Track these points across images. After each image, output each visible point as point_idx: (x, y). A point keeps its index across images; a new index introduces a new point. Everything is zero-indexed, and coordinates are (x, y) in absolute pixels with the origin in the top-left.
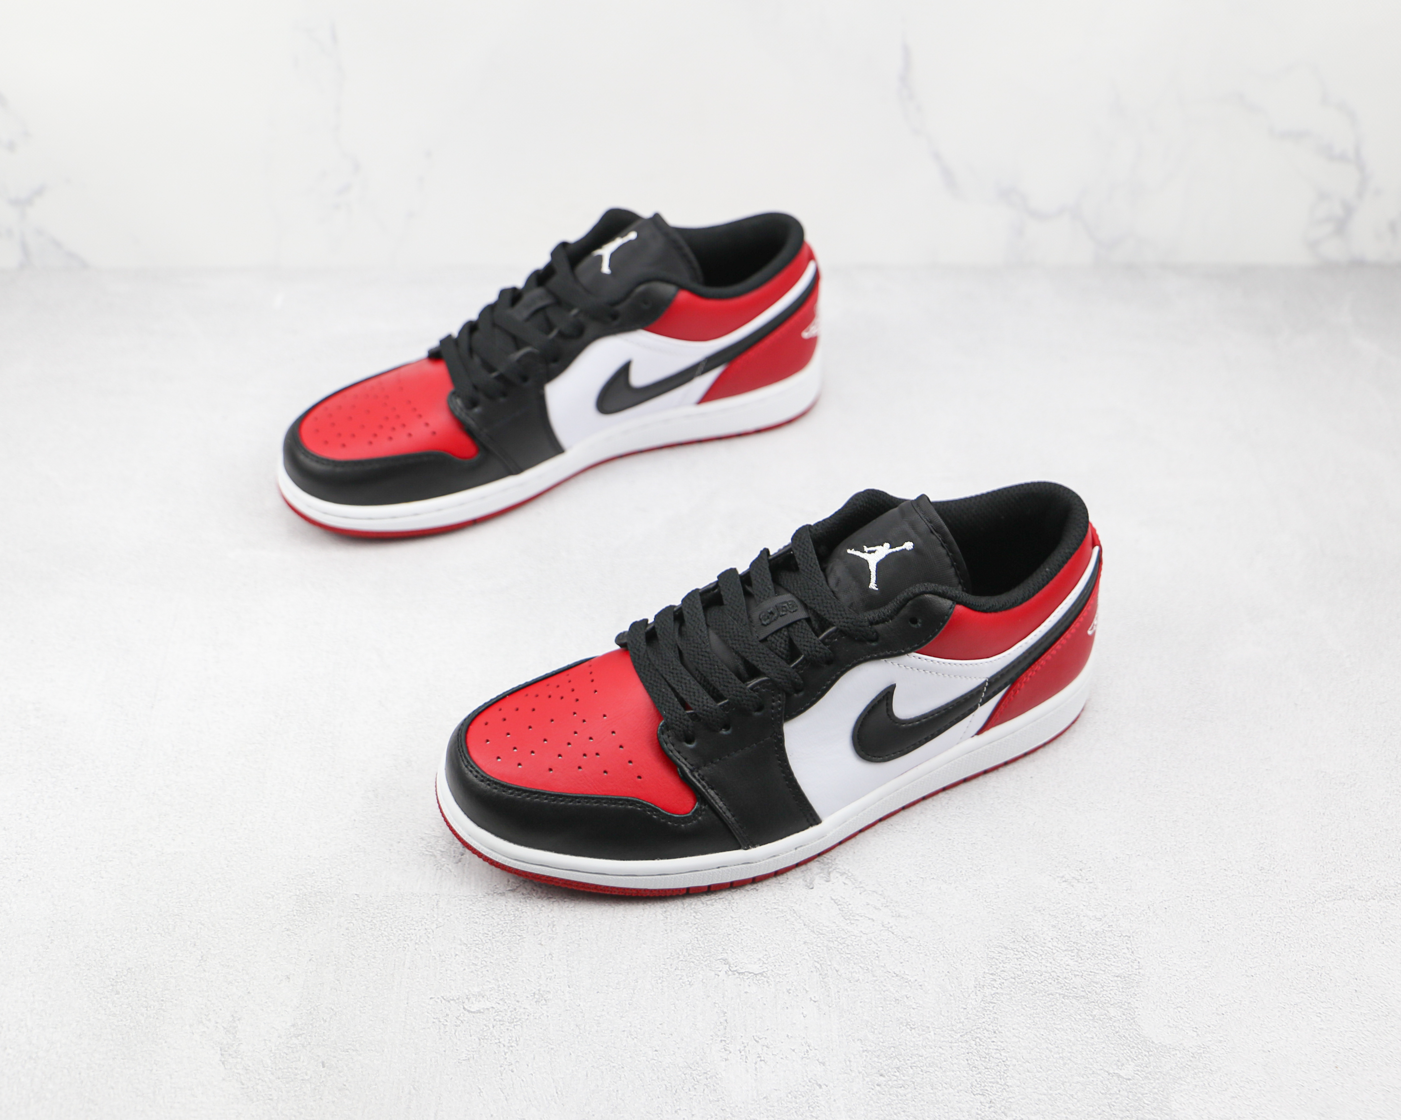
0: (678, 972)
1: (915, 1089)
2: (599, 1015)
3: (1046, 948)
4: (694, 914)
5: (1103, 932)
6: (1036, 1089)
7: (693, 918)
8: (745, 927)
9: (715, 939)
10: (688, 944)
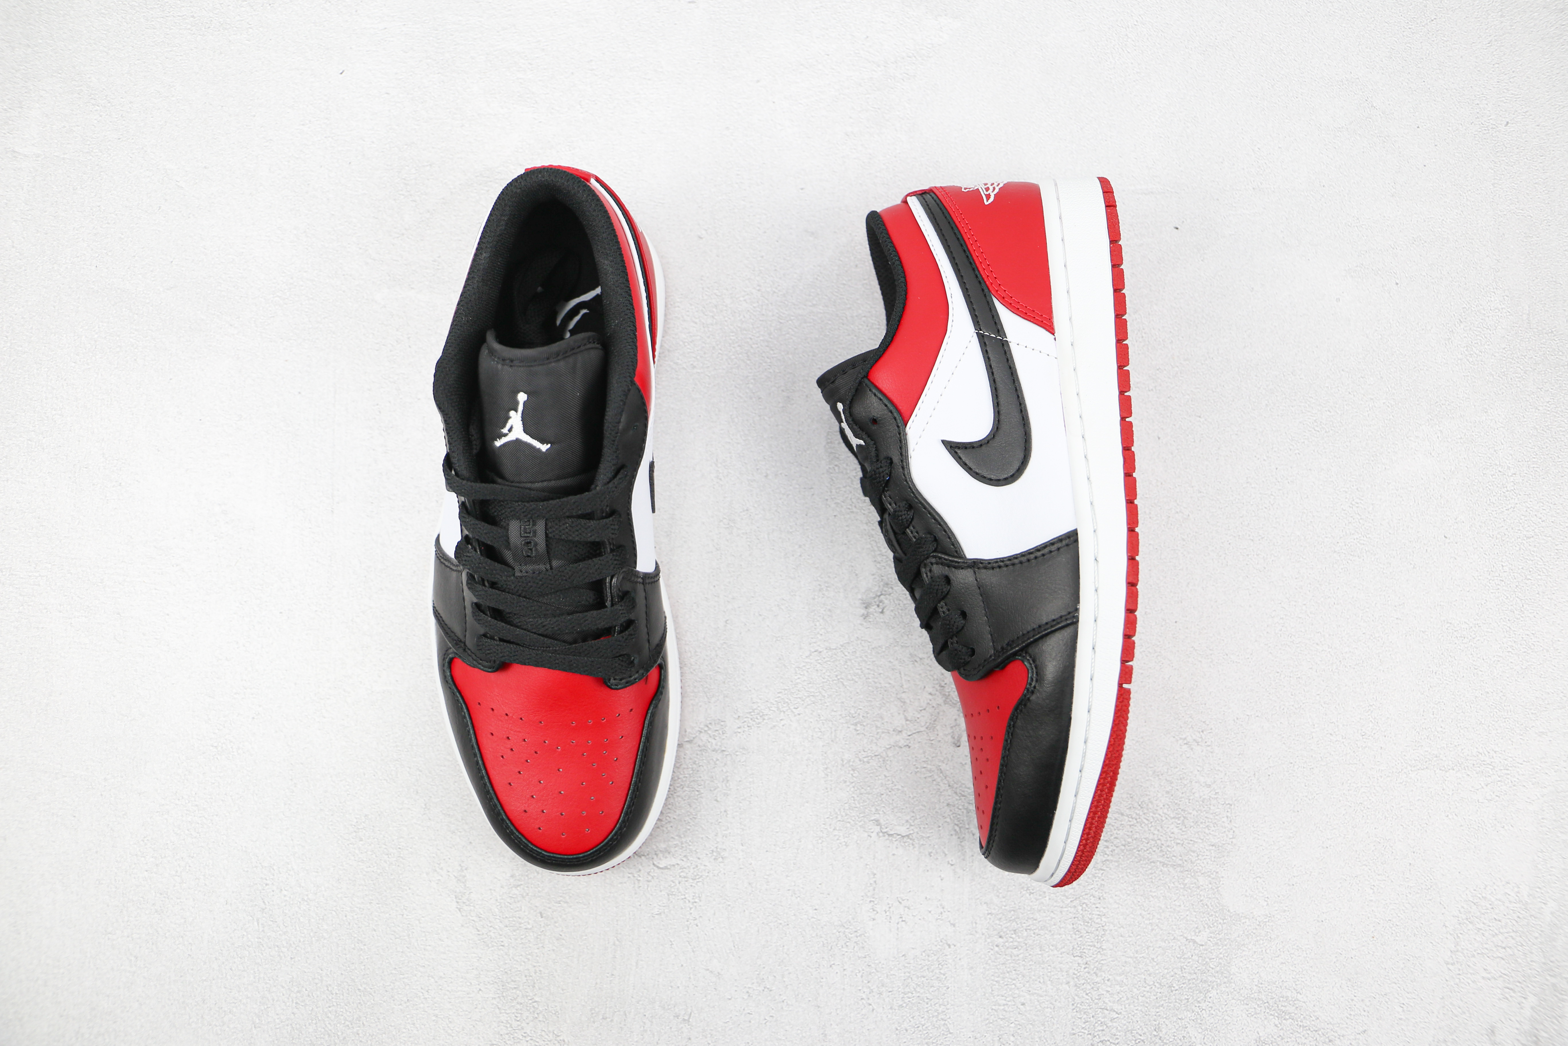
0: (836, 833)
1: (1027, 950)
2: (768, 874)
5: (1209, 799)
8: (896, 787)
9: (869, 799)
10: (846, 803)
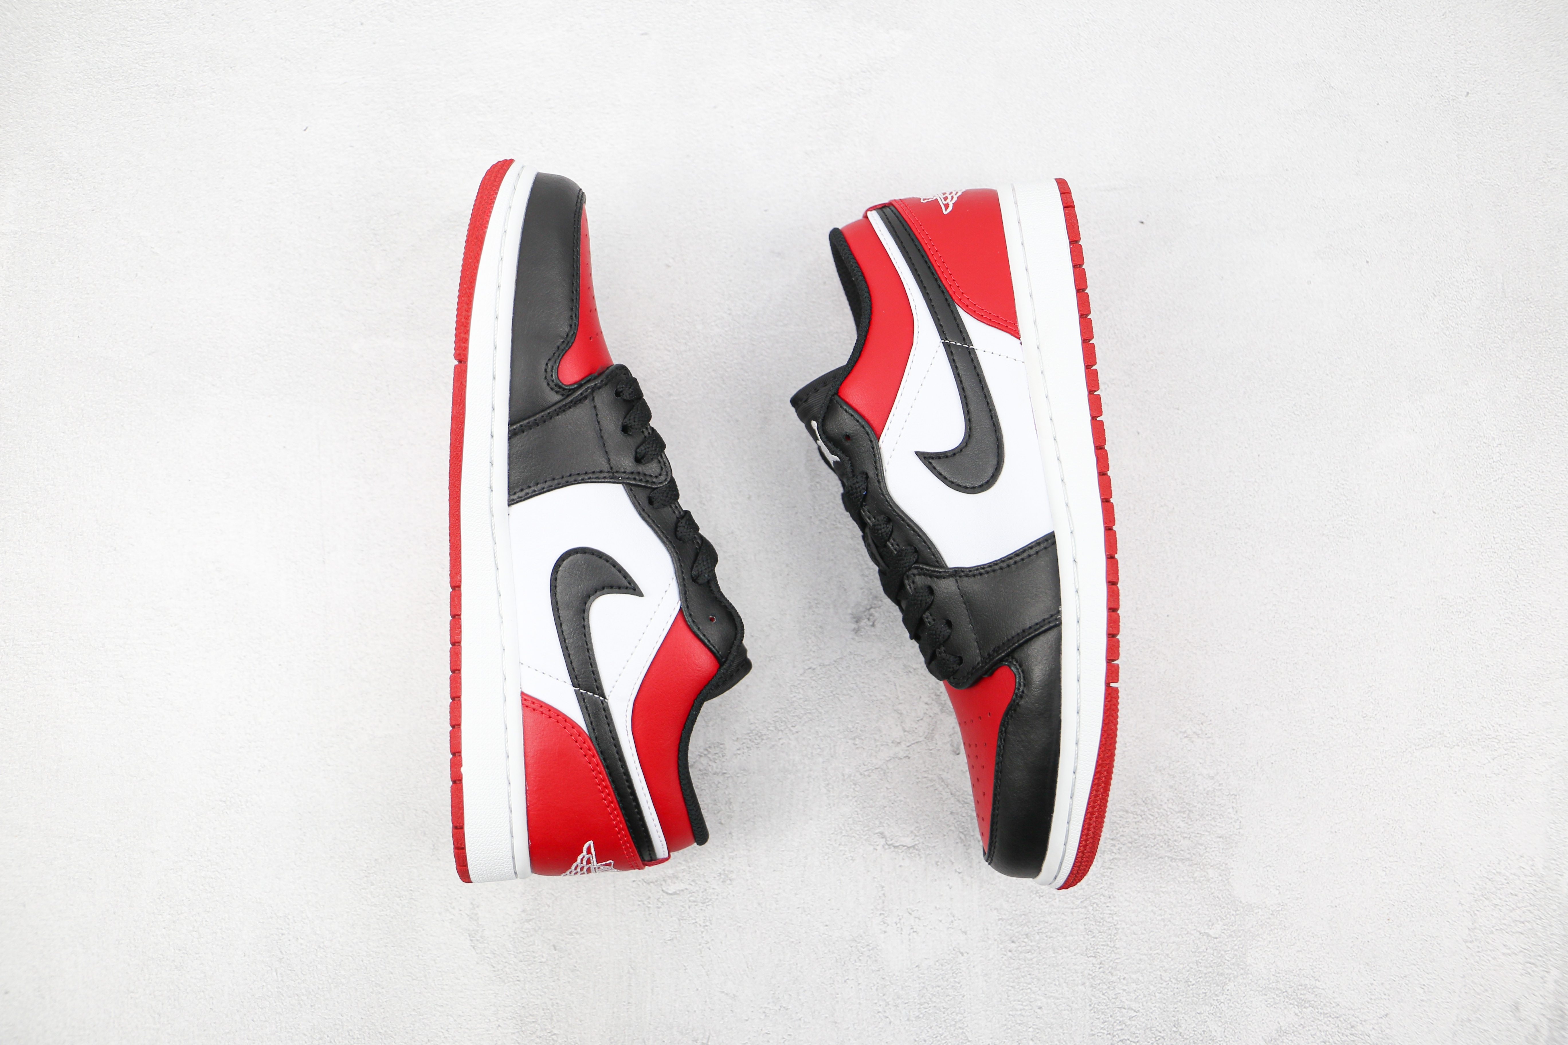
3: (1162, 811)
4: (853, 786)
6: (1139, 949)
7: (852, 790)
9: (872, 812)
10: (850, 818)
